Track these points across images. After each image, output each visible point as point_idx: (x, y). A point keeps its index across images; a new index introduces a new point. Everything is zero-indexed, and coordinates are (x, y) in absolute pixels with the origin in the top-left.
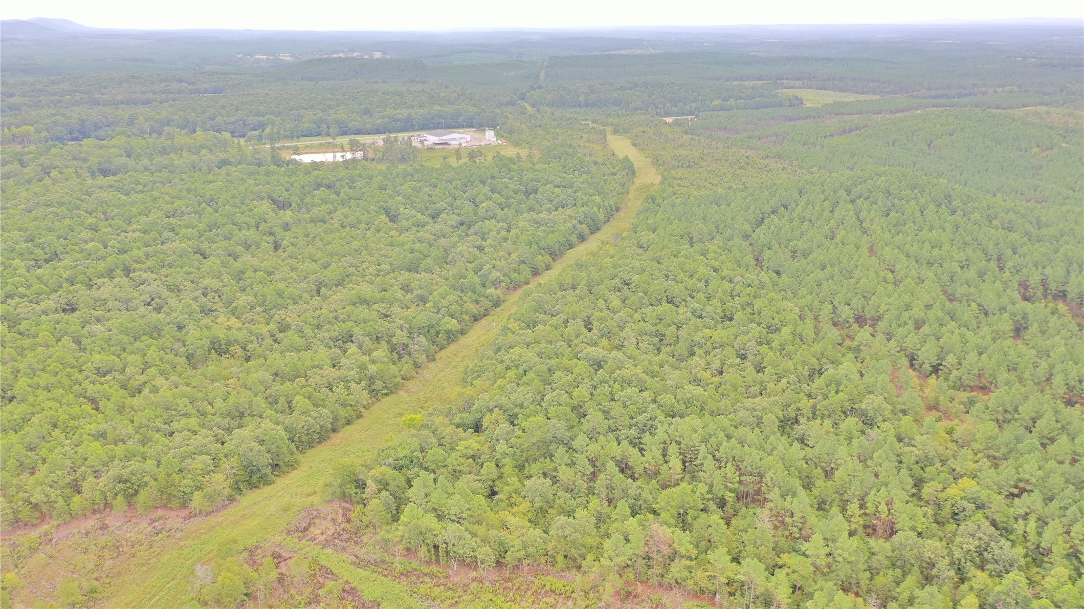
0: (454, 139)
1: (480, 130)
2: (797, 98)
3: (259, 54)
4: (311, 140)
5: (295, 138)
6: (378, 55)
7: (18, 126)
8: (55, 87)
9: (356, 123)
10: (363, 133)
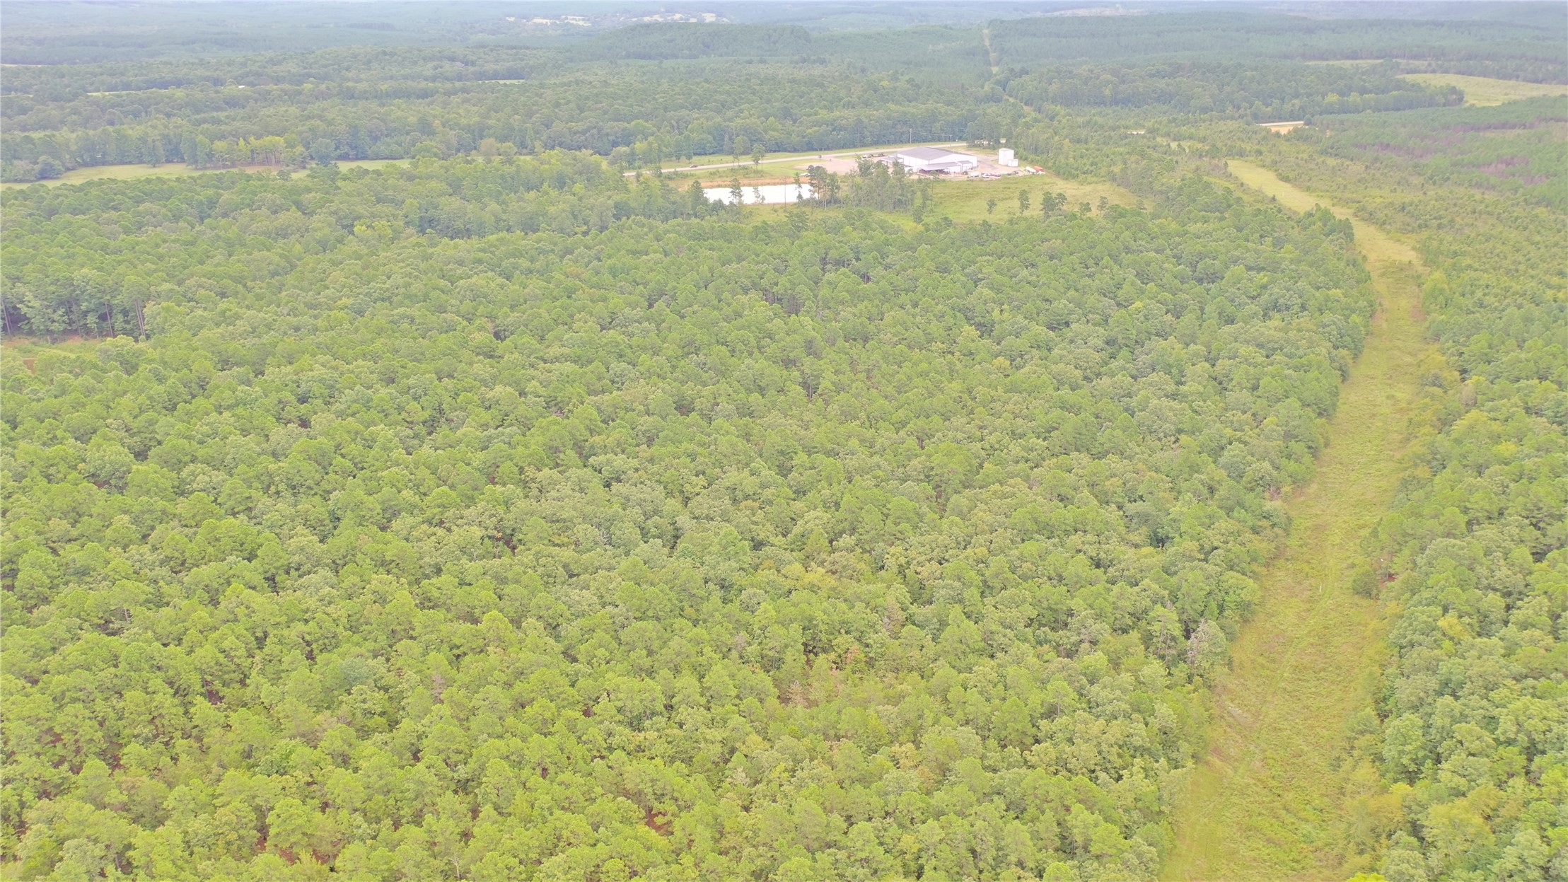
0: (953, 164)
1: (975, 146)
2: (1454, 90)
3: (537, 16)
4: (709, 162)
5: (683, 158)
6: (710, 18)
7: (258, 137)
8: (275, 68)
9: (775, 134)
10: (785, 150)
